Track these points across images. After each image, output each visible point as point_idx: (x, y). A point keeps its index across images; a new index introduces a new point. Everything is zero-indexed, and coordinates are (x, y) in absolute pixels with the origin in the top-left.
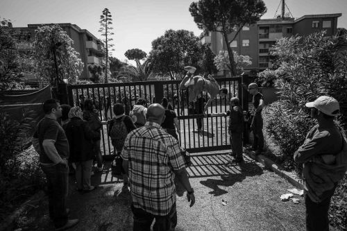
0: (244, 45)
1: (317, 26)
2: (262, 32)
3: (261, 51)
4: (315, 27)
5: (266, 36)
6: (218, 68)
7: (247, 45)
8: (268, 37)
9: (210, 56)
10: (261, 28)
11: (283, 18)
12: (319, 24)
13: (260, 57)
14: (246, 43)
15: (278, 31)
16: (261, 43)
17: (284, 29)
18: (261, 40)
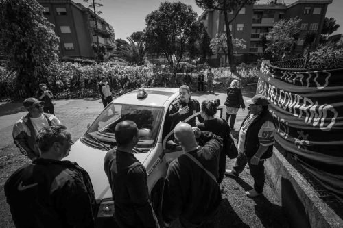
0: (238, 29)
1: (308, 12)
2: (255, 17)
3: (253, 36)
4: (306, 13)
5: (259, 21)
6: (213, 50)
7: (241, 29)
8: (260, 23)
9: (207, 39)
10: (255, 13)
11: (276, 4)
12: (310, 10)
13: (251, 42)
14: (240, 27)
15: (271, 16)
16: (254, 28)
17: (276, 15)
18: (254, 25)
